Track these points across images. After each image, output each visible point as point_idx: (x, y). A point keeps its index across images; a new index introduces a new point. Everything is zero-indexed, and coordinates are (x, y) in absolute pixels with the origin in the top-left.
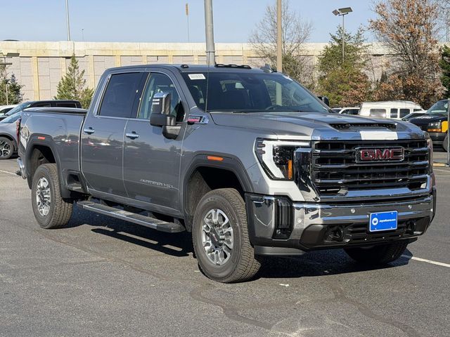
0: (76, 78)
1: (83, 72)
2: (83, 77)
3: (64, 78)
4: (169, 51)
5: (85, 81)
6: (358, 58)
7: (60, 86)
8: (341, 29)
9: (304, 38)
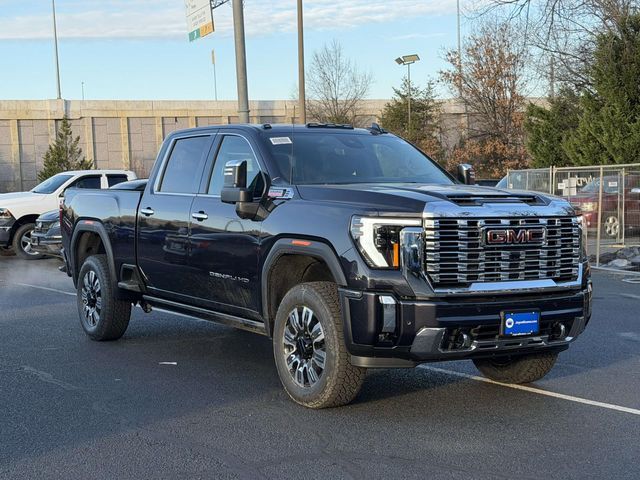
0: (69, 147)
1: (78, 138)
2: (78, 146)
3: (53, 147)
4: (191, 111)
5: (80, 151)
6: (430, 117)
7: (48, 156)
8: (407, 82)
9: (363, 93)
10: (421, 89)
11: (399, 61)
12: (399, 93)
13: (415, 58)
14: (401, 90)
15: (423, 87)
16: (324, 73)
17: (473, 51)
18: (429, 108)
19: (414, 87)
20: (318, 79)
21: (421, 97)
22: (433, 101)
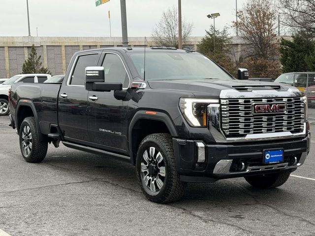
0: (35, 61)
1: (40, 57)
2: (40, 60)
3: (27, 61)
4: (98, 42)
5: (41, 63)
6: (224, 46)
7: (24, 66)
8: (213, 28)
9: (188, 33)
10: (220, 31)
11: (209, 16)
12: (208, 33)
13: (218, 15)
14: (210, 31)
15: (221, 30)
16: (168, 23)
17: (249, 11)
18: (224, 41)
19: (216, 30)
20: (165, 26)
21: (220, 35)
22: (226, 37)
